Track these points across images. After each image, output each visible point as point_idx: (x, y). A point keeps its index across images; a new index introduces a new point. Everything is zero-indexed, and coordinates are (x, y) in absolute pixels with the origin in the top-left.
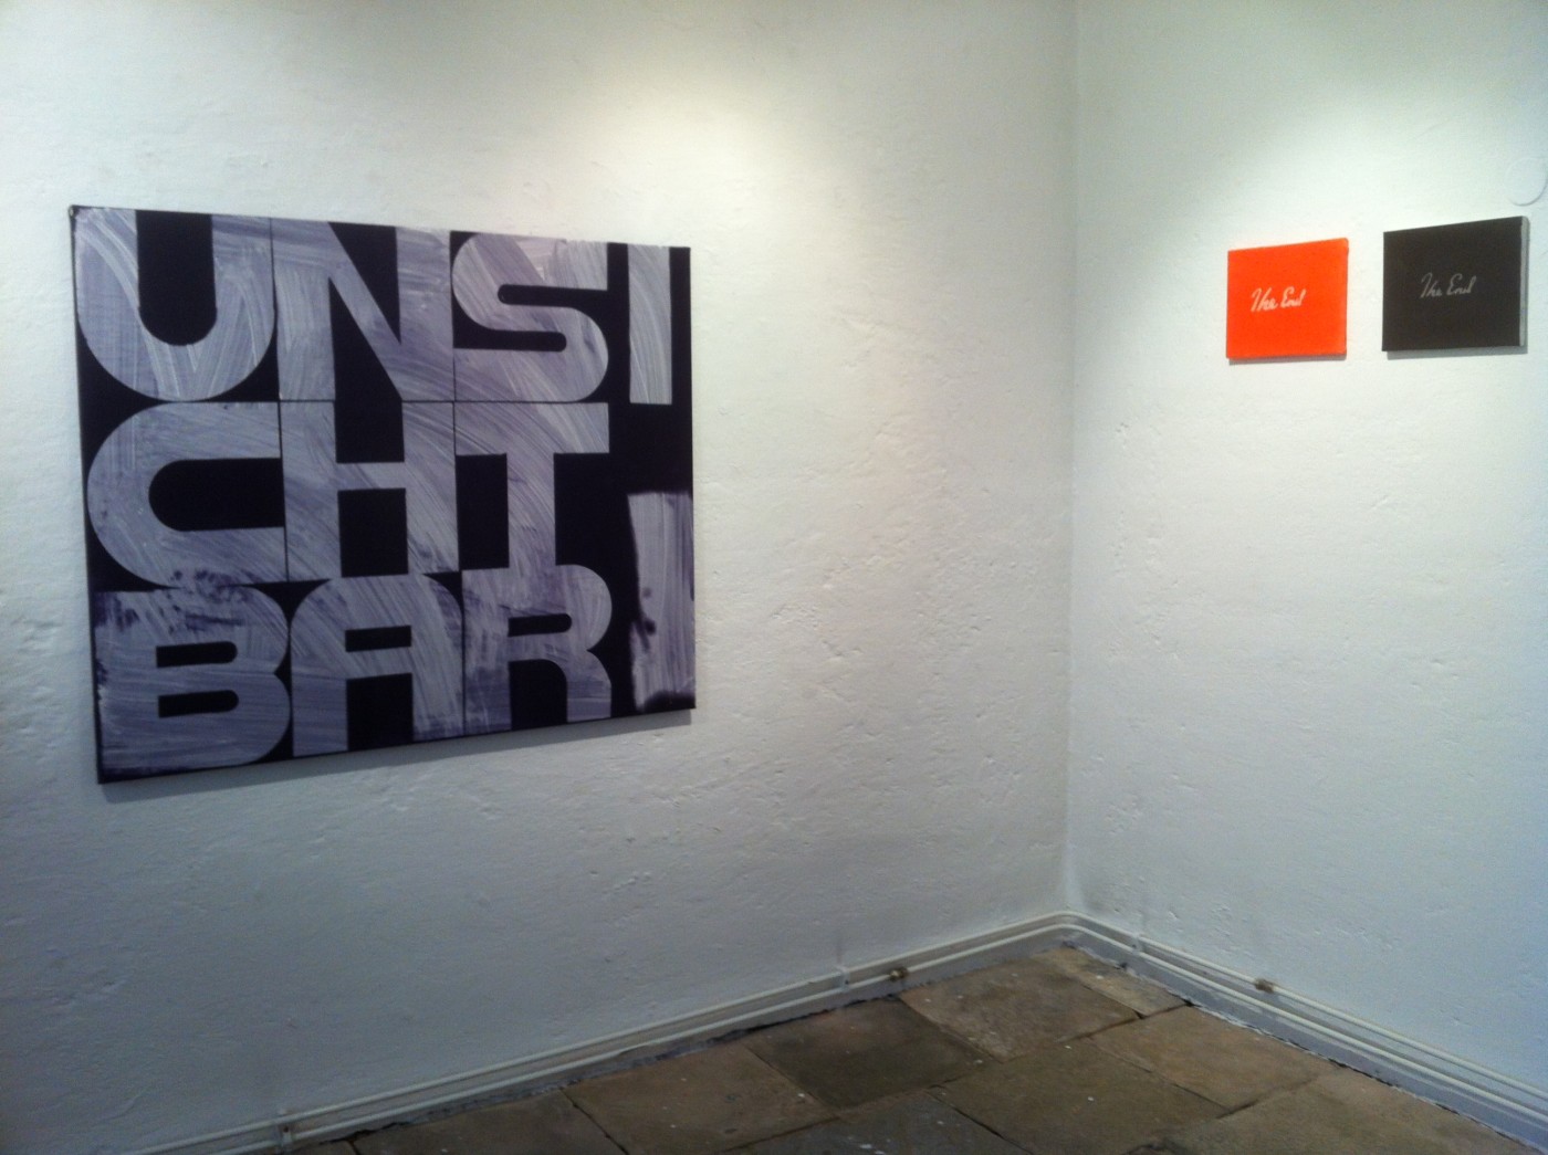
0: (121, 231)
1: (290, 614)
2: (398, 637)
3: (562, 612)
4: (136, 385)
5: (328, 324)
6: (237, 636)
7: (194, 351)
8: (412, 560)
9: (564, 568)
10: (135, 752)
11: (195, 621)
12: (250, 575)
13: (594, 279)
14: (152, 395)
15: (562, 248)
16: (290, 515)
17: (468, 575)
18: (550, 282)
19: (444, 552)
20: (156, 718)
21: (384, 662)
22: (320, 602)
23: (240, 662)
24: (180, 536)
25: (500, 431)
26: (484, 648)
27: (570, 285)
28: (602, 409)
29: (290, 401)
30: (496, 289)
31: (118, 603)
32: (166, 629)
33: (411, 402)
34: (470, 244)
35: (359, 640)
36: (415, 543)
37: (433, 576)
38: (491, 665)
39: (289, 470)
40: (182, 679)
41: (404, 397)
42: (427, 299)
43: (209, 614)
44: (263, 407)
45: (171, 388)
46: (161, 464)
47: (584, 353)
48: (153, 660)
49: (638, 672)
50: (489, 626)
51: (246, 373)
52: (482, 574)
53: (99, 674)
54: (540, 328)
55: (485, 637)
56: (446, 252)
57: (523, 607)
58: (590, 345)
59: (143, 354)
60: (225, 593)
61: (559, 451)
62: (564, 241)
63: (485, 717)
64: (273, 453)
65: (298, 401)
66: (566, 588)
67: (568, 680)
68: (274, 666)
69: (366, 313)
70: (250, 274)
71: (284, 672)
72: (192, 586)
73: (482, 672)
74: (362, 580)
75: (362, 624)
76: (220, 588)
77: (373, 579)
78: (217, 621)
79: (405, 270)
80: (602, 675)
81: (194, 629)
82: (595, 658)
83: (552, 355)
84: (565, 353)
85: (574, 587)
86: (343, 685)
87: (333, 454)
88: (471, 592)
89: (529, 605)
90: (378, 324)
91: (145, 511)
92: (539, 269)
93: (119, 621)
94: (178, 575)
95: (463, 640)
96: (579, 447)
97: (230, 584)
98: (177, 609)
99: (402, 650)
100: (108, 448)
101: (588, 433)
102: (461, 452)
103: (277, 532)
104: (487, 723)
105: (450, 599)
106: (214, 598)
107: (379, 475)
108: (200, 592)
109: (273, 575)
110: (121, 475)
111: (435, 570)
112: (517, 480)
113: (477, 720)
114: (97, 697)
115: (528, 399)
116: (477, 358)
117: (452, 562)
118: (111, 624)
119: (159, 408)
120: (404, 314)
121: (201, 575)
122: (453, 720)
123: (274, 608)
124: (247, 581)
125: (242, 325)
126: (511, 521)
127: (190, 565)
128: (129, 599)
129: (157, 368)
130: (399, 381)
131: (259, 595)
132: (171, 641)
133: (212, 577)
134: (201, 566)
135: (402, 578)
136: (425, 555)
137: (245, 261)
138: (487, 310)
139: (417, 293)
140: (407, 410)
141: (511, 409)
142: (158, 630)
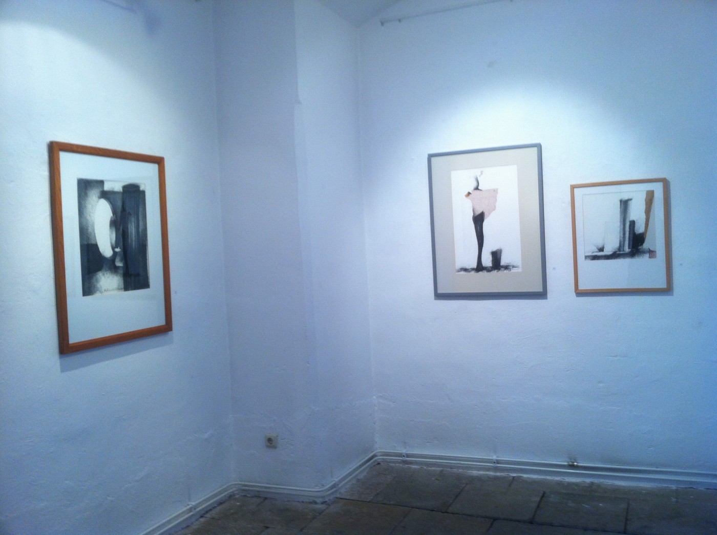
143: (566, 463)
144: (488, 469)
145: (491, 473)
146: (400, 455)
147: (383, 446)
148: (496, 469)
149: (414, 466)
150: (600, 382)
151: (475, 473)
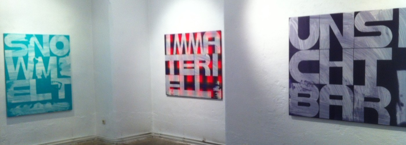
0: (296, 21)
1: (320, 90)
2: (340, 98)
3: (377, 97)
4: (297, 47)
5: (329, 34)
6: (311, 93)
7: (306, 41)
8: (343, 82)
9: (379, 87)
10: (294, 111)
11: (304, 89)
12: (313, 82)
13: (389, 17)
14: (299, 49)
15: (381, 12)
16: (321, 71)
17: (355, 87)
18: (378, 20)
19: (350, 81)
20: (297, 106)
21: (337, 103)
22: (325, 89)
23: (311, 98)
24: (302, 74)
25: (364, 54)
26: (358, 103)
27: (382, 20)
28: (390, 49)
29: (321, 49)
30: (364, 23)
31: (293, 85)
32: (299, 90)
33: (344, 49)
34: (359, 14)
35: (332, 97)
36: (344, 78)
37: (348, 86)
38: (360, 107)
39: (321, 63)
40: (302, 99)
41: (343, 48)
42: (349, 27)
43: (306, 88)
44: (317, 51)
45: (302, 47)
46: (300, 61)
47: (386, 36)
48: (297, 95)
49: (398, 115)
50: (360, 98)
51: (314, 44)
52: (358, 86)
53: (290, 97)
54: (374, 31)
55: (358, 101)
56: (353, 16)
57: (368, 95)
58: (387, 34)
59: (298, 42)
60: (309, 85)
61: (378, 59)
62: (381, 10)
63: (358, 118)
64: (318, 59)
65: (323, 49)
66: (379, 92)
67: (379, 114)
68: (316, 100)
69: (336, 31)
70: (315, 26)
71: (318, 101)
72: (304, 83)
73: (358, 108)
74: (333, 85)
75: (333, 94)
76: (308, 84)
77: (335, 85)
78: (307, 90)
79: (344, 21)
80: (388, 114)
81: (304, 91)
82: (386, 110)
83: (378, 37)
84: (381, 36)
85: (381, 92)
86: (329, 106)
87: (329, 60)
88: (356, 90)
89: (369, 95)
90: (338, 33)
91: (297, 69)
92: (375, 17)
93: (293, 88)
94: (302, 81)
95: (354, 101)
96: (383, 58)
97: (309, 83)
98: (301, 87)
99: (341, 101)
100: (292, 58)
101: (387, 55)
102: (355, 59)
103: (318, 74)
104: (358, 120)
105: (351, 91)
106: (307, 86)
107: (337, 64)
108: (305, 84)
109: (317, 82)
110: (294, 63)
111: (348, 84)
112: (367, 66)
113: (356, 119)
114: (289, 101)
115: (371, 47)
116: (359, 39)
117: (352, 83)
118: (292, 88)
119: (300, 51)
120: (344, 30)
121: (305, 81)
122: (351, 117)
123: (317, 89)
124: (312, 83)
125: (314, 35)
126: (366, 75)
127: (304, 79)
128: (294, 84)
129: (300, 44)
130: (343, 45)
131: (315, 86)
132: (300, 92)
133: (307, 82)
134: (305, 80)
135: (341, 85)
136: (346, 81)
137: (315, 24)
138: (362, 28)
139: (347, 26)
140: (344, 51)
141: (367, 50)
142: (298, 90)
143: (202, 140)
144: (181, 141)
145: (182, 143)
146: (158, 134)
147: (155, 130)
148: (184, 141)
149: (162, 139)
150: (213, 110)
151: (178, 142)
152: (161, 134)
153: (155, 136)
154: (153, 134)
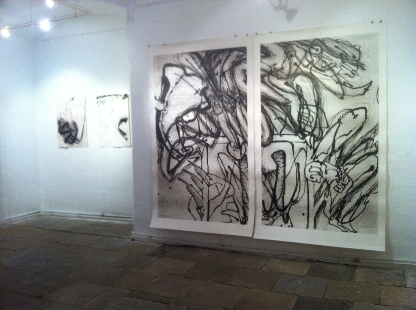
144: (77, 217)
146: (49, 212)
148: (80, 217)
152: (52, 212)
153: (45, 215)
154: (42, 213)
